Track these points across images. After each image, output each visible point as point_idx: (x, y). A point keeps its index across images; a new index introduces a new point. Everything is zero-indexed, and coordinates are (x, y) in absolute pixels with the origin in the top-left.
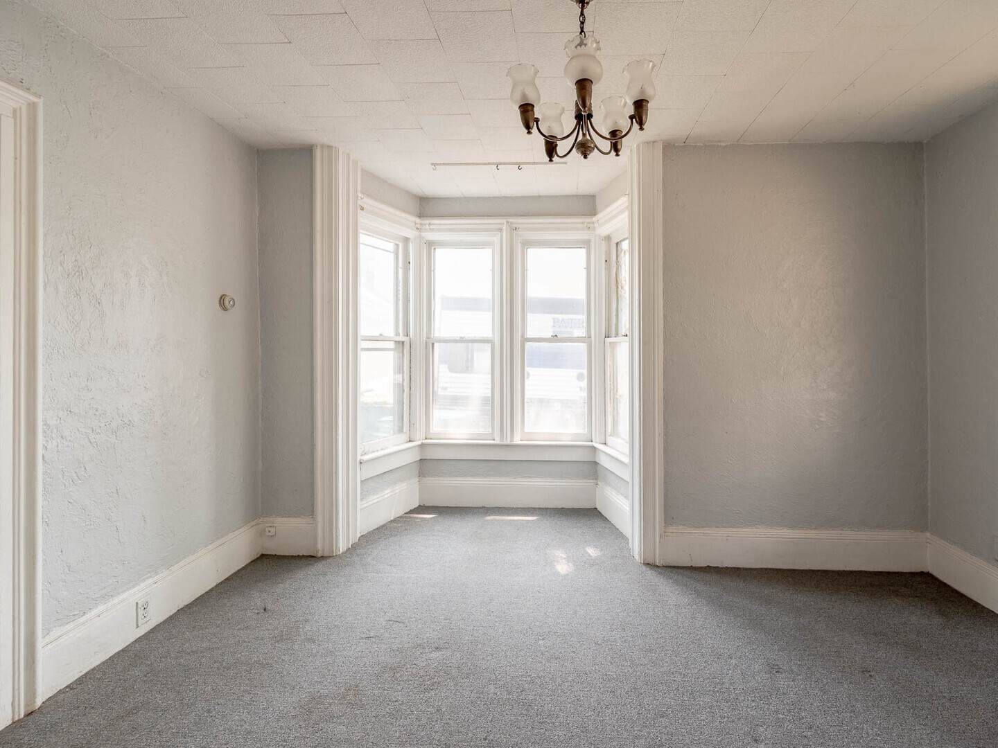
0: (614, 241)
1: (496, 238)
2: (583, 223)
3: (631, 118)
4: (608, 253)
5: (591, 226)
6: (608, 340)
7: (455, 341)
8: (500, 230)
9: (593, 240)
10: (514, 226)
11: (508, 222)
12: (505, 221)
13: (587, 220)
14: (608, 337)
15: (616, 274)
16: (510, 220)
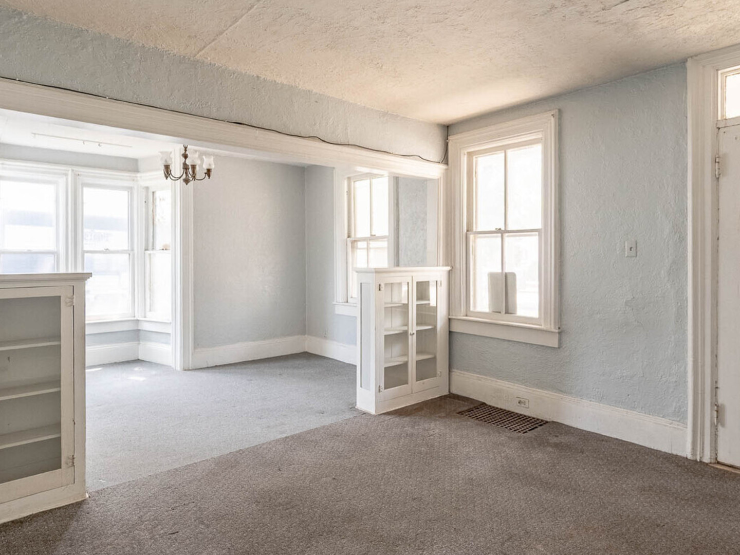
0: (151, 190)
1: (62, 181)
2: (130, 176)
3: (205, 173)
4: (147, 197)
5: (135, 179)
6: (148, 252)
7: (25, 253)
8: (66, 175)
9: (135, 187)
10: (77, 173)
11: (73, 170)
12: (70, 169)
13: (133, 175)
14: (147, 250)
15: (153, 211)
16: (75, 169)
